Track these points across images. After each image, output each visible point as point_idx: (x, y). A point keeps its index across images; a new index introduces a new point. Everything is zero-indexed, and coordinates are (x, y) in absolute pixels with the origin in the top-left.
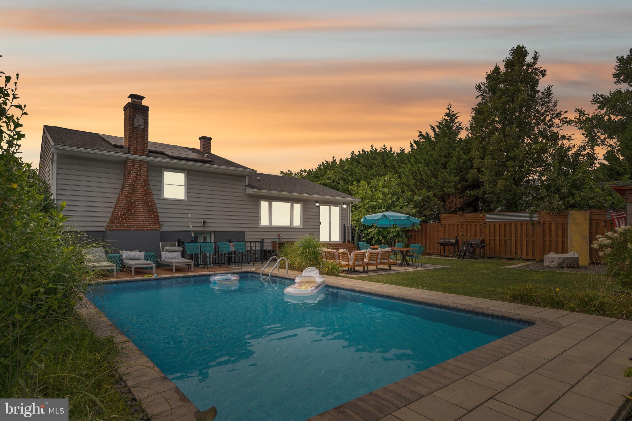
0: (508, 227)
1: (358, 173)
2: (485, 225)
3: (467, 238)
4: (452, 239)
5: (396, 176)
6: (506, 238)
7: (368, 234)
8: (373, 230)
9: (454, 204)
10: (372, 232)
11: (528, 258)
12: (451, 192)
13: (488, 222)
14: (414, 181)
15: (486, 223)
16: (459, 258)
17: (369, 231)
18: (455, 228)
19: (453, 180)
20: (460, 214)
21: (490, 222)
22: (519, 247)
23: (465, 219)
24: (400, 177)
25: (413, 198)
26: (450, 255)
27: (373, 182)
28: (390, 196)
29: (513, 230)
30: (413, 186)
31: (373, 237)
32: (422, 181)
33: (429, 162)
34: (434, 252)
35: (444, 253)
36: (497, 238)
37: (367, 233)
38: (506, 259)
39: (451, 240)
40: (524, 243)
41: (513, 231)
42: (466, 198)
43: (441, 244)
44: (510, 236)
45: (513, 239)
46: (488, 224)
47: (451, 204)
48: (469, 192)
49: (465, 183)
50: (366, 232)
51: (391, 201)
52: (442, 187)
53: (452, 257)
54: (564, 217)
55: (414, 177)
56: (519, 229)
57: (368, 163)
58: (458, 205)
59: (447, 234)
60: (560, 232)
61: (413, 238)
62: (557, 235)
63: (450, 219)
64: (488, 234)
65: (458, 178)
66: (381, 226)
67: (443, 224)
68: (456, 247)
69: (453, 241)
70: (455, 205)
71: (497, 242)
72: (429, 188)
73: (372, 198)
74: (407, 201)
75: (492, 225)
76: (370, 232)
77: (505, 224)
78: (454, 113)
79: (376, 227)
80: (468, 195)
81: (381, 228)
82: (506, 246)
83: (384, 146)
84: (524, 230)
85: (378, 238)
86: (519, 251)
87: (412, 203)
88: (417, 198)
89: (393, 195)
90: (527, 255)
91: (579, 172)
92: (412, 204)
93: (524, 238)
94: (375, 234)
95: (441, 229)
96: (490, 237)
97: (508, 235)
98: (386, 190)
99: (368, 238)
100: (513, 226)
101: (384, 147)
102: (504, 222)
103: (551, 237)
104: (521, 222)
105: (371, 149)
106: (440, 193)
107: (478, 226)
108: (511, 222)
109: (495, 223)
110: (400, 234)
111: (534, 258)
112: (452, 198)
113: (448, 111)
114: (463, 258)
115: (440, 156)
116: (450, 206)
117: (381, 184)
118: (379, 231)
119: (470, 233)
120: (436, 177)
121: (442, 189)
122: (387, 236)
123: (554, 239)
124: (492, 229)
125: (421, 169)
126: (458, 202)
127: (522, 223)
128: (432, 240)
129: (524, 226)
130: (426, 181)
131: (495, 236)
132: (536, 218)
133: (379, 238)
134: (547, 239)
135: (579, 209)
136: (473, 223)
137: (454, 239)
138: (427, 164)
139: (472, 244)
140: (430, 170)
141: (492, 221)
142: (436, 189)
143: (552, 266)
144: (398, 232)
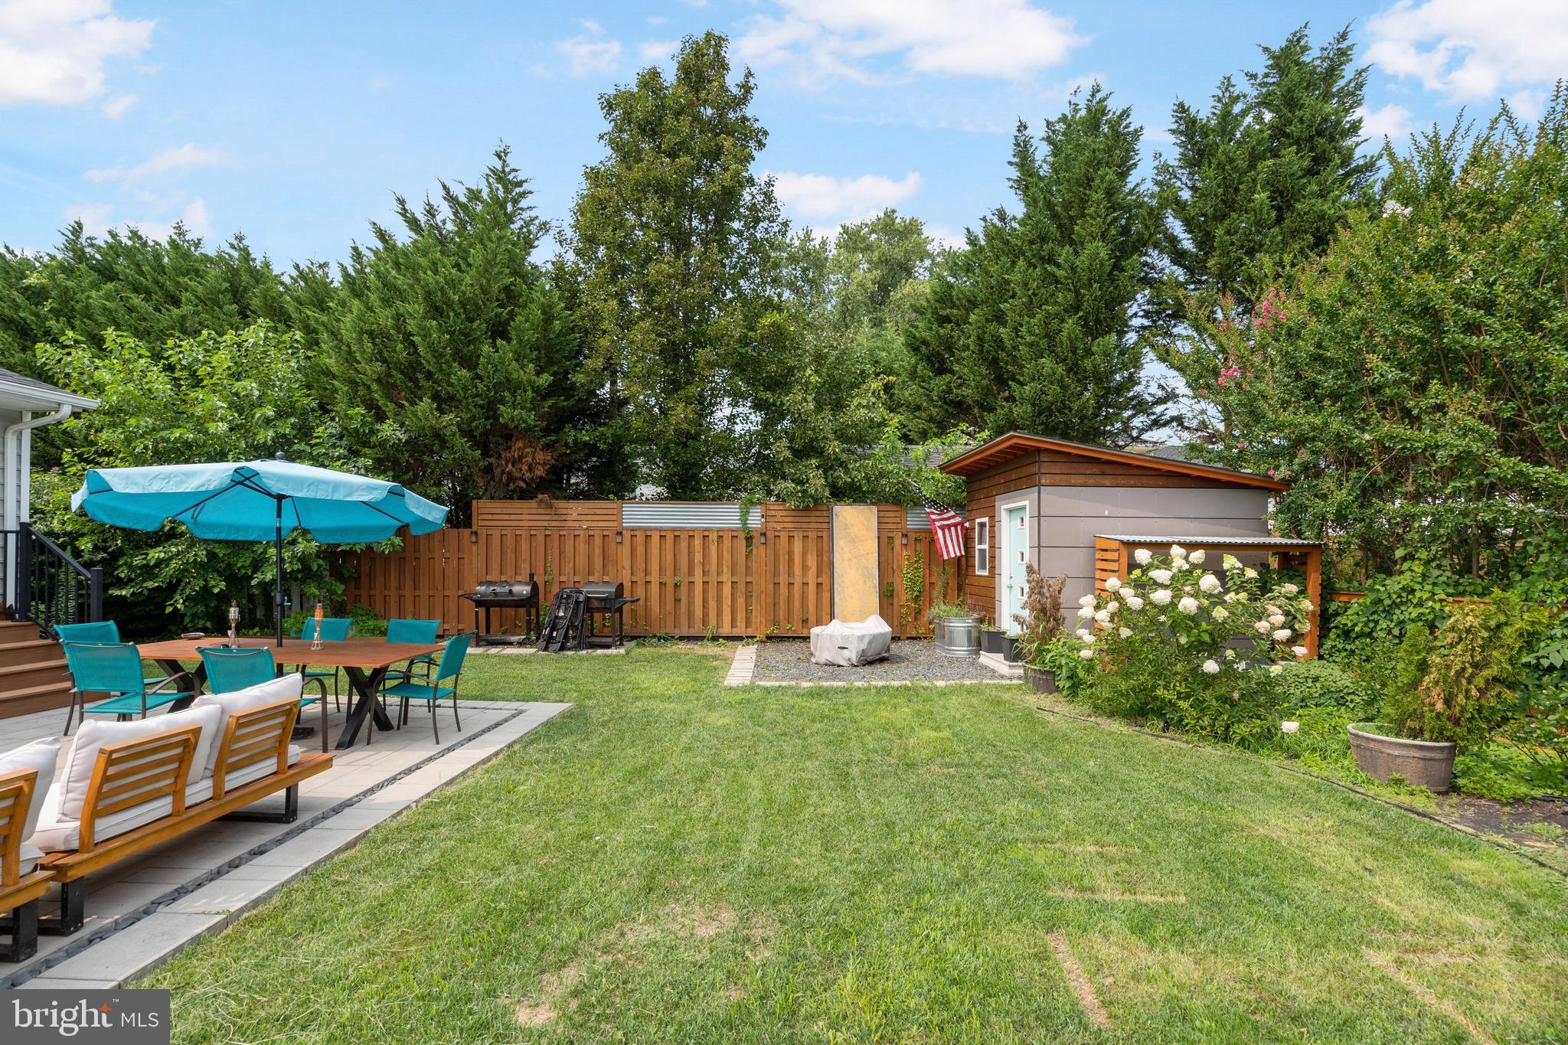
0: (684, 544)
1: (105, 309)
2: (619, 539)
3: (563, 578)
4: (520, 583)
5: (297, 337)
6: (677, 579)
7: (148, 571)
8: (178, 554)
9: (525, 467)
10: (171, 559)
11: (736, 632)
12: (525, 422)
13: (627, 529)
14: (379, 367)
15: (620, 534)
16: (546, 649)
17: (155, 554)
18: (525, 547)
19: (529, 382)
20: (541, 501)
21: (633, 529)
22: (712, 604)
23: (555, 518)
24: (313, 343)
25: (372, 432)
26: (514, 639)
27: (185, 350)
28: (270, 412)
29: (697, 555)
30: (375, 387)
31: (179, 581)
32: (412, 368)
33: (445, 303)
34: (446, 627)
35: (488, 630)
36: (654, 578)
37: (146, 566)
38: (681, 638)
39: (516, 589)
40: (727, 590)
41: (698, 557)
42: (563, 450)
43: (479, 603)
44: (691, 573)
45: (698, 580)
46: (627, 535)
47: (513, 466)
48: (573, 433)
49: (563, 403)
50: (138, 561)
51: (271, 433)
52: (489, 402)
53: (521, 644)
54: (821, 520)
55: (380, 353)
56: (713, 549)
57: (156, 282)
58: (540, 472)
59: (495, 564)
60: (812, 562)
61: (364, 581)
62: (805, 567)
63: (507, 517)
64: (627, 563)
65: (545, 379)
66: (222, 537)
67: (483, 533)
68: (533, 611)
69: (524, 590)
70: (531, 469)
71: (655, 588)
72: (443, 402)
73: (176, 413)
74: (344, 442)
75: (640, 539)
76: (159, 563)
77: (677, 535)
78: (521, 177)
79: (193, 542)
80: (570, 441)
81: (219, 542)
82: (677, 601)
83: (240, 239)
84: (727, 556)
85: (202, 583)
86: (712, 615)
87: (367, 451)
88: (389, 430)
89: (281, 415)
90: (733, 625)
91: (860, 404)
92: (365, 456)
93: (726, 577)
94: (186, 570)
95: (474, 548)
96: (632, 574)
97: (684, 568)
98: (250, 386)
99: (150, 584)
100: (698, 542)
101: (235, 242)
102: (674, 530)
103: (790, 574)
104: (719, 530)
105: (175, 237)
106: (481, 424)
107: (598, 541)
108: (693, 530)
109: (648, 533)
110: (315, 568)
111: (750, 632)
112: (520, 444)
113: (498, 165)
114: (563, 648)
115: (484, 291)
116: (509, 473)
117: (223, 359)
118: (211, 555)
119: (572, 564)
120: (469, 362)
121: (490, 409)
122: (251, 578)
123: (797, 581)
124: (640, 550)
125: (412, 325)
126: (537, 461)
127: (721, 534)
128: (440, 588)
129: (727, 542)
130: (429, 375)
131: (647, 573)
132: (755, 520)
133: (213, 583)
134: (783, 579)
135: (855, 501)
136: (581, 533)
137: (527, 584)
138: (436, 310)
139: (588, 599)
140: (448, 332)
141: (640, 528)
142: (468, 405)
143: (842, 662)
144: (303, 559)
